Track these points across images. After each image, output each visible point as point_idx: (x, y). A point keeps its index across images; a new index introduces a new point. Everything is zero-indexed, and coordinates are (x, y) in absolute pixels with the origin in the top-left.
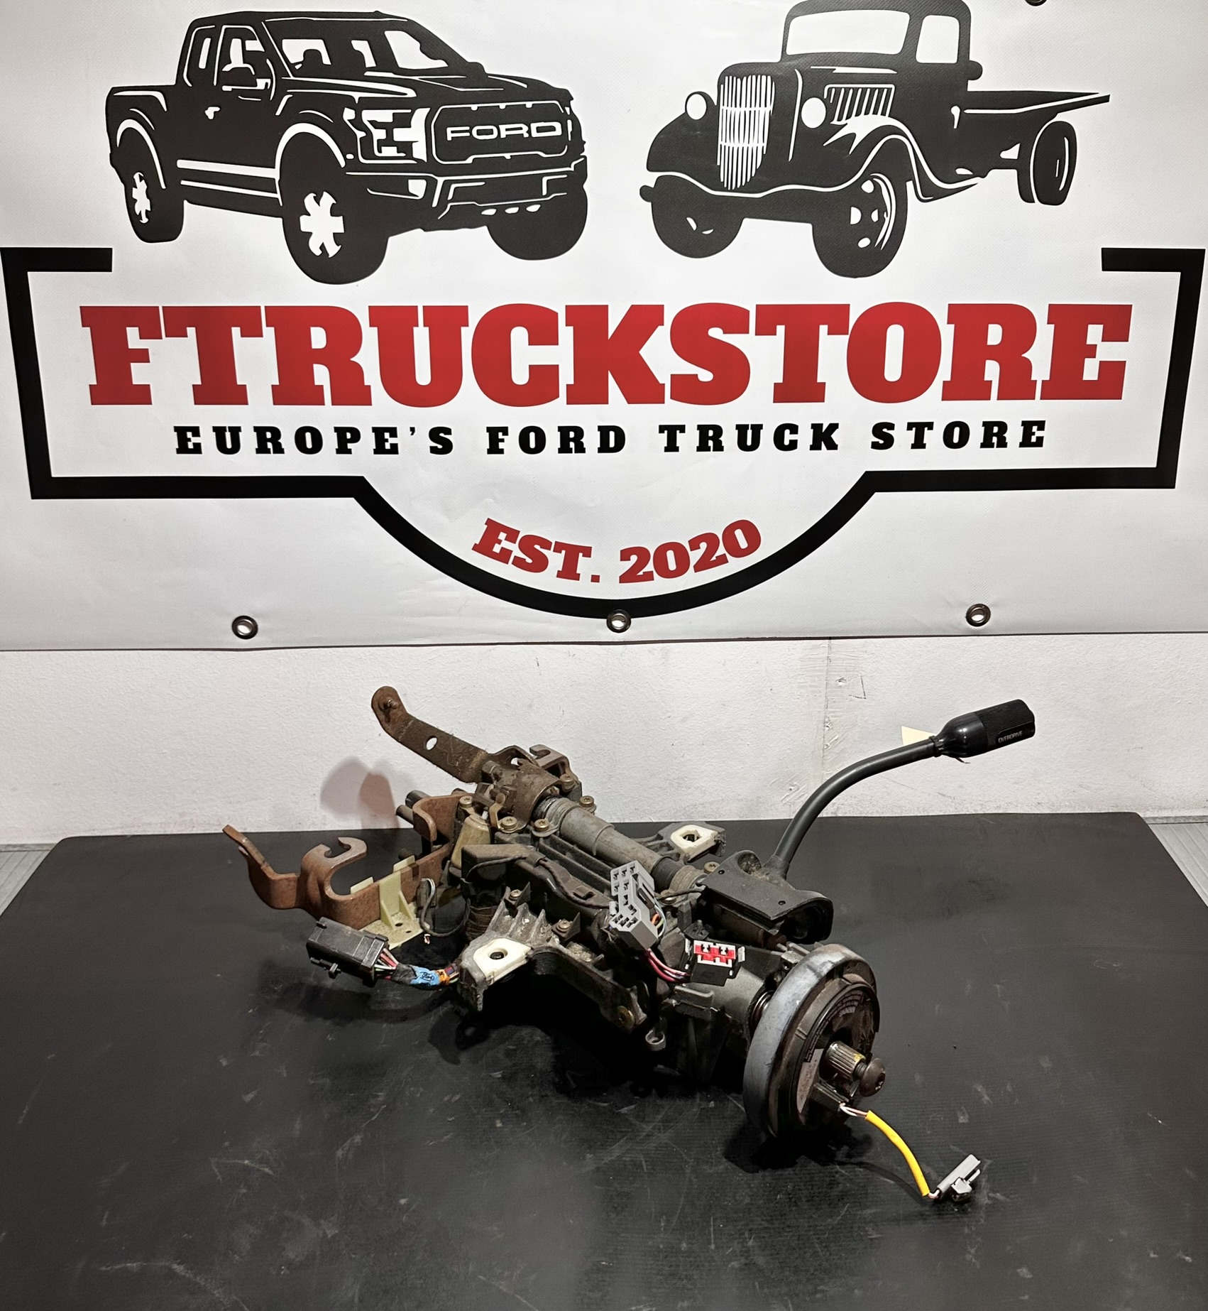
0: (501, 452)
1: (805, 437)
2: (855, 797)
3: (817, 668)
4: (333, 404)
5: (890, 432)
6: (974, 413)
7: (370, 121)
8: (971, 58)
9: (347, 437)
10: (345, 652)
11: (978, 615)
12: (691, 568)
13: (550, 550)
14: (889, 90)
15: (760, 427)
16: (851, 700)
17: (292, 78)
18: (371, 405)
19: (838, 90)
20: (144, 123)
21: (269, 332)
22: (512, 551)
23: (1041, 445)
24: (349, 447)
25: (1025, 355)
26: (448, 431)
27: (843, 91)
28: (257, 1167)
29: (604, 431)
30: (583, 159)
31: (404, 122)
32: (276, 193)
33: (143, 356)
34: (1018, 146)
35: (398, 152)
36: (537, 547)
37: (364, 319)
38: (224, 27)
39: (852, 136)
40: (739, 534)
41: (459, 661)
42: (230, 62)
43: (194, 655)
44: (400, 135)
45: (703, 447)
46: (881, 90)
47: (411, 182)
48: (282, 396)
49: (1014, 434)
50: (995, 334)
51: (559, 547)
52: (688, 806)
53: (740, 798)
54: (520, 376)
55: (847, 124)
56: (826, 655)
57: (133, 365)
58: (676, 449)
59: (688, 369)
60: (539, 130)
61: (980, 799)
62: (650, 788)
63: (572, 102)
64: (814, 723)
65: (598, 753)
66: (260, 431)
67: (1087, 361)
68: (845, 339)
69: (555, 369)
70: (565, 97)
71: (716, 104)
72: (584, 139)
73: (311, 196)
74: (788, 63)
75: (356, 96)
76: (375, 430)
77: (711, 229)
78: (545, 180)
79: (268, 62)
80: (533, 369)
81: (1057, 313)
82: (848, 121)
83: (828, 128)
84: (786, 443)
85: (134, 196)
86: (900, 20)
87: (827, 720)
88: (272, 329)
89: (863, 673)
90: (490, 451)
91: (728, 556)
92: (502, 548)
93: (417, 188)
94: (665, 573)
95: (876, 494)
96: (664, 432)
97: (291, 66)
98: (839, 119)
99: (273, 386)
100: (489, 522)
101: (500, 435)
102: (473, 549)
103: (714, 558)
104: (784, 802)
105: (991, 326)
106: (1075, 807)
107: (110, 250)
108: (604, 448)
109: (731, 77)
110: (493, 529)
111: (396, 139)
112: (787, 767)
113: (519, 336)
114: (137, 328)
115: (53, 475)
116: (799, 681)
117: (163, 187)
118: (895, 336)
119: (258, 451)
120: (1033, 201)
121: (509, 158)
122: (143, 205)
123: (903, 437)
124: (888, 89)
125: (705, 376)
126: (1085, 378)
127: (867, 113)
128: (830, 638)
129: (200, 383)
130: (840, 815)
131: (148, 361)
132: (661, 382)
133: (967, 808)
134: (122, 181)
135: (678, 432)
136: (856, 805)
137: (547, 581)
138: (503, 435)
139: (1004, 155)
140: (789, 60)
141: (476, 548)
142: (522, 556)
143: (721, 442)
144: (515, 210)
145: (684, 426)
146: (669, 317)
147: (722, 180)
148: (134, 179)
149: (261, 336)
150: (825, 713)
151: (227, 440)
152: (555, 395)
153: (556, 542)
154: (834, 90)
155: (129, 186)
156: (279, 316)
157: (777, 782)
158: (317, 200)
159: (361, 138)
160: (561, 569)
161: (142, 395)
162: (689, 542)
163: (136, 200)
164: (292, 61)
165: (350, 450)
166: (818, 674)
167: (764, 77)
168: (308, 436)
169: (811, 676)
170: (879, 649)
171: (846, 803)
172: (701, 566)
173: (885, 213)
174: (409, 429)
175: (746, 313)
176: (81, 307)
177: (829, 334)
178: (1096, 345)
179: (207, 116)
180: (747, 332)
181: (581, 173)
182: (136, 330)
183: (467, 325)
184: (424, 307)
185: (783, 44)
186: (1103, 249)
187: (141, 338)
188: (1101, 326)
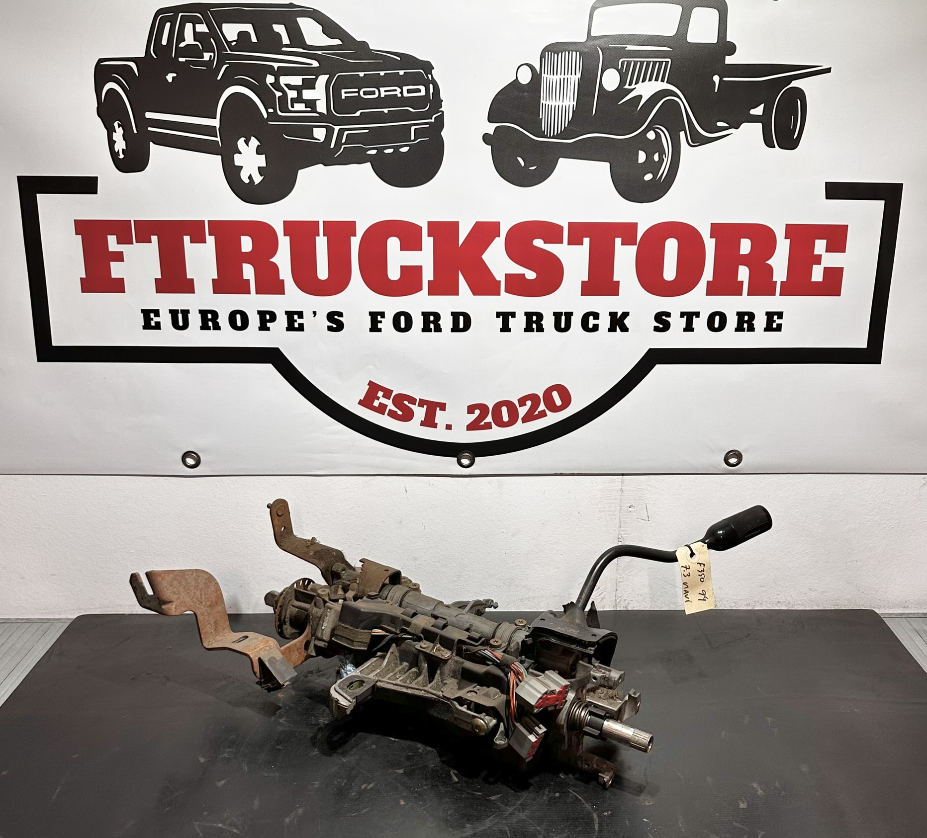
0: (380, 330)
1: (604, 322)
2: (641, 595)
3: (613, 497)
4: (257, 293)
5: (668, 319)
6: (730, 305)
7: (285, 85)
8: (728, 39)
9: (266, 318)
10: (265, 480)
11: (733, 458)
12: (520, 420)
13: (415, 404)
14: (667, 63)
15: (571, 314)
16: (638, 522)
17: (229, 52)
18: (284, 294)
19: (629, 62)
20: (123, 86)
21: (211, 240)
22: (387, 406)
23: (780, 330)
24: (268, 326)
25: (768, 262)
26: (340, 314)
27: (633, 63)
28: (228, 828)
29: (455, 316)
30: (441, 113)
31: (310, 85)
32: (217, 137)
33: (119, 257)
34: (762, 105)
35: (306, 107)
36: (406, 403)
37: (279, 230)
38: (180, 14)
39: (640, 97)
40: (555, 394)
41: (348, 488)
42: (184, 41)
43: (154, 480)
44: (307, 94)
45: (528, 329)
46: (661, 63)
47: (315, 129)
48: (219, 287)
49: (760, 322)
50: (745, 246)
51: (422, 403)
52: (517, 600)
53: (555, 594)
54: (394, 274)
55: (635, 88)
56: (620, 486)
57: (112, 263)
58: (509, 330)
59: (518, 270)
60: (409, 91)
61: (735, 598)
62: (489, 586)
63: (433, 71)
64: (611, 539)
65: (450, 559)
66: (203, 313)
67: (814, 266)
68: (633, 249)
69: (419, 269)
70: (428, 67)
71: (539, 73)
72: (442, 98)
73: (243, 139)
74: (592, 43)
75: (276, 65)
76: (287, 313)
77: (534, 166)
78: (413, 128)
79: (212, 40)
80: (403, 268)
81: (792, 231)
82: (636, 86)
83: (621, 91)
84: (591, 326)
85: (114, 139)
86: (676, 10)
87: (620, 536)
88: (213, 237)
89: (647, 502)
90: (371, 330)
91: (547, 411)
92: (380, 403)
93: (320, 134)
94: (501, 424)
95: (657, 366)
96: (500, 317)
97: (229, 43)
98: (630, 85)
99: (213, 279)
100: (371, 383)
101: (379, 318)
102: (359, 404)
103: (536, 413)
105: (743, 240)
106: (806, 605)
107: (97, 178)
108: (455, 329)
109: (550, 53)
110: (374, 388)
111: (304, 97)
113: (393, 243)
114: (115, 236)
115: (54, 344)
116: (599, 507)
117: (135, 132)
118: (671, 247)
119: (202, 328)
120: (774, 147)
121: (387, 112)
122: (120, 145)
123: (677, 323)
125: (531, 275)
126: (813, 280)
127: (650, 80)
128: (623, 475)
129: (160, 277)
130: (630, 609)
131: (123, 261)
132: (498, 279)
133: (725, 605)
134: (106, 127)
135: (510, 317)
136: (642, 601)
137: (413, 429)
138: (381, 318)
139: (753, 112)
140: (593, 41)
141: (362, 403)
142: (395, 409)
143: (542, 325)
144: (390, 151)
145: (515, 312)
146: (504, 231)
147: (543, 130)
148: (114, 127)
149: (206, 243)
150: (619, 532)
151: (180, 319)
152: (420, 289)
153: (420, 399)
154: (626, 63)
155: (110, 131)
156: (218, 228)
158: (247, 142)
159: (279, 97)
160: (423, 420)
161: (118, 286)
162: (518, 400)
163: (115, 142)
164: (229, 40)
165: (269, 328)
166: (614, 501)
167: (574, 53)
168: (238, 317)
169: (608, 503)
170: (659, 483)
171: (634, 600)
172: (527, 418)
173: (664, 155)
174: (312, 313)
175: (561, 228)
176: (75, 220)
177: (622, 245)
178: (821, 255)
179: (167, 80)
180: (562, 243)
181: (440, 123)
182: (115, 237)
183: (355, 236)
184: (323, 221)
185: (589, 27)
186: (826, 183)
187: (118, 243)
188: (826, 241)
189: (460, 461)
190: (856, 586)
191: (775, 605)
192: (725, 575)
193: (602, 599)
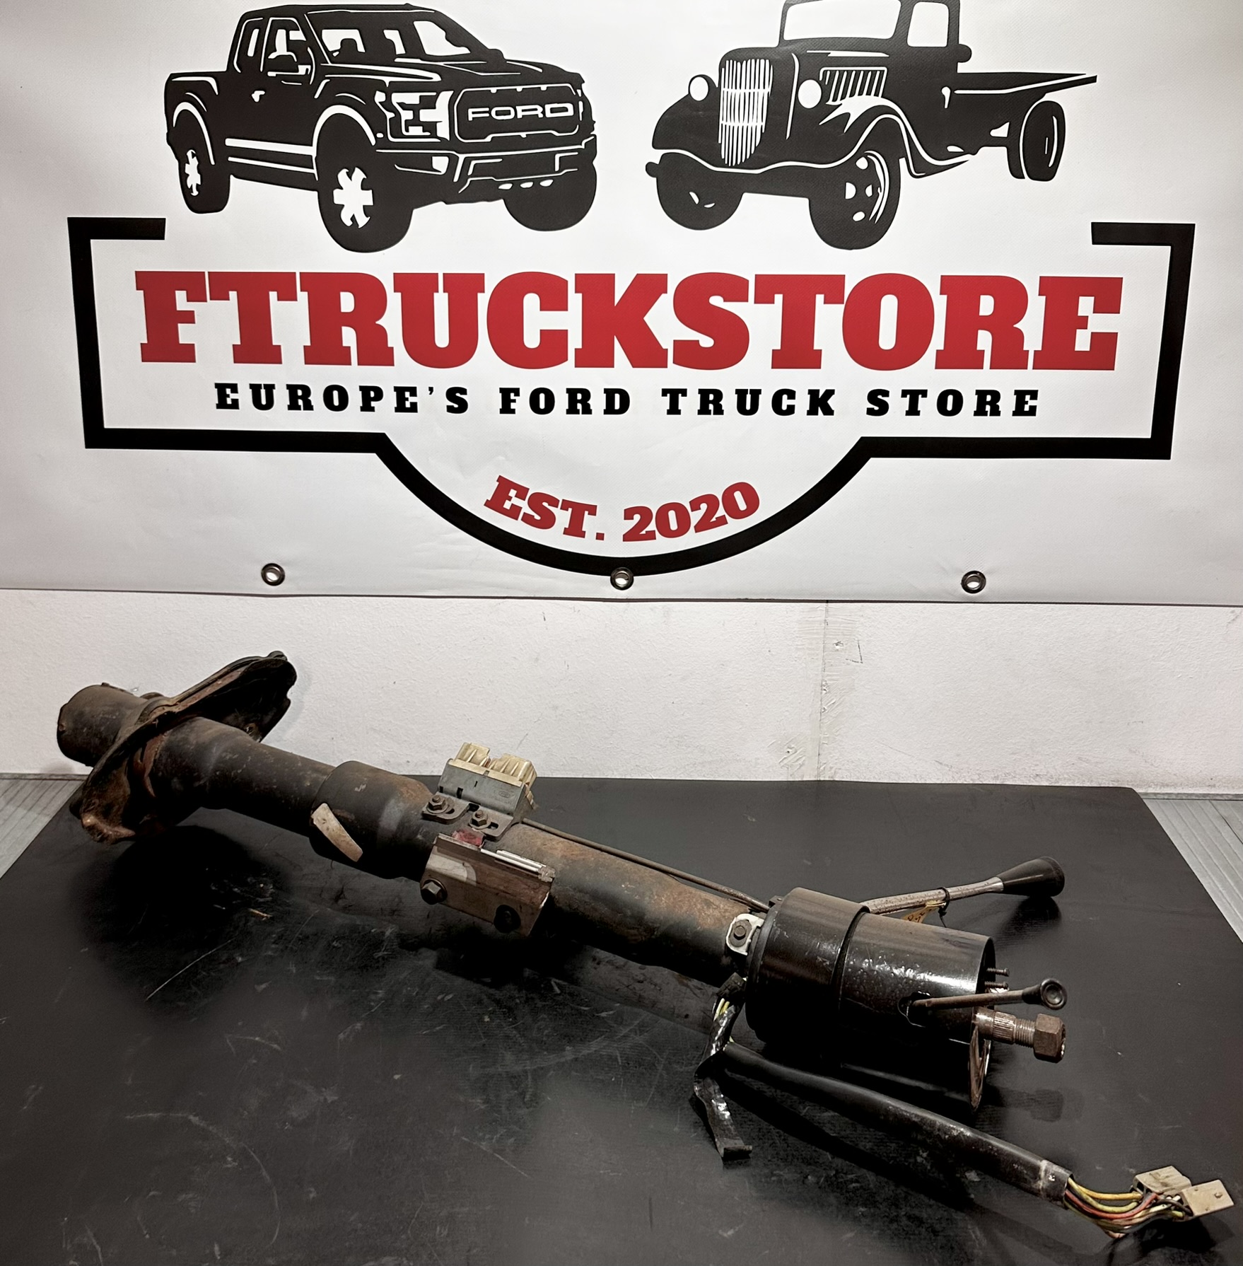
0: (513, 411)
1: (802, 402)
2: (853, 762)
3: (815, 631)
4: (359, 364)
5: (885, 399)
6: (968, 382)
7: (399, 104)
8: (960, 43)
9: (370, 396)
11: (974, 581)
12: (692, 529)
13: (557, 507)
14: (882, 72)
15: (759, 392)
16: (848, 664)
17: (330, 64)
18: (393, 365)
19: (833, 73)
20: (197, 104)
21: (303, 296)
22: (521, 508)
23: (1034, 414)
24: (372, 405)
25: (1016, 326)
26: (463, 391)
27: (837, 73)
29: (610, 393)
30: (593, 137)
31: (429, 104)
32: (312, 168)
33: (189, 317)
34: (1007, 124)
35: (424, 131)
36: (545, 504)
37: (389, 285)
38: (271, 19)
39: (847, 116)
40: (738, 496)
41: (471, 614)
42: (275, 51)
43: (227, 600)
44: (425, 115)
45: (703, 410)
46: (874, 73)
47: (434, 158)
48: (312, 356)
49: (1007, 403)
50: (987, 305)
51: (566, 505)
52: (688, 764)
53: (739, 758)
54: (532, 340)
55: (841, 104)
56: (823, 618)
57: (179, 325)
58: (678, 412)
59: (690, 335)
60: (553, 111)
61: (978, 768)
62: (651, 745)
63: (583, 85)
64: (812, 686)
65: (601, 709)
66: (292, 389)
67: (1078, 331)
68: (841, 308)
69: (563, 335)
70: (577, 80)
71: (717, 86)
72: (594, 119)
73: (345, 171)
74: (785, 48)
75: (387, 80)
76: (396, 389)
77: (712, 203)
78: (557, 157)
79: (309, 50)
80: (544, 333)
81: (1048, 286)
82: (843, 101)
83: (823, 108)
84: (784, 408)
85: (187, 171)
86: (893, 7)
87: (824, 683)
88: (306, 294)
89: (860, 637)
90: (502, 411)
91: (728, 517)
92: (512, 504)
93: (440, 164)
94: (668, 533)
95: (872, 460)
96: (666, 396)
97: (330, 53)
98: (834, 100)
99: (305, 347)
100: (501, 479)
101: (512, 396)
102: (485, 505)
103: (714, 519)
104: (782, 764)
105: (983, 298)
106: (1074, 781)
107: (165, 219)
108: (610, 410)
109: (731, 61)
110: (504, 486)
111: (422, 119)
112: (784, 730)
113: (531, 301)
115: (106, 426)
116: (797, 643)
117: (213, 163)
118: (889, 306)
119: (290, 408)
120: (1023, 177)
121: (525, 136)
122: (194, 179)
123: (898, 404)
124: (880, 71)
125: (706, 342)
126: (1077, 348)
127: (860, 94)
128: (827, 601)
129: (239, 343)
130: (837, 779)
131: (194, 322)
132: (664, 347)
133: (964, 777)
134: (177, 158)
135: (680, 395)
136: (853, 769)
137: (554, 538)
138: (515, 395)
139: (994, 133)
140: (787, 45)
141: (488, 504)
142: (531, 512)
143: (721, 406)
144: (529, 185)
145: (686, 390)
146: (672, 286)
147: (723, 157)
148: (187, 156)
149: (296, 300)
150: (823, 676)
151: (262, 397)
152: (564, 358)
153: (563, 500)
154: (829, 73)
155: (183, 162)
156: (313, 282)
157: (775, 744)
158: (350, 175)
159: (390, 119)
160: (567, 527)
161: (186, 354)
162: (690, 502)
163: (188, 175)
164: (330, 49)
165: (374, 407)
166: (815, 636)
167: (762, 61)
168: (336, 394)
169: (808, 639)
170: (876, 613)
171: (843, 768)
172: (703, 526)
173: (879, 189)
174: (428, 389)
175: (746, 282)
176: (136, 272)
177: (825, 303)
178: (1088, 317)
179: (253, 99)
180: (747, 301)
181: (592, 150)
182: (185, 292)
183: (483, 292)
184: (444, 274)
185: (781, 29)
186: (1093, 224)
187: (188, 300)
188: (1093, 298)
189: (615, 581)
190: (1142, 756)
191: (1032, 779)
192: (964, 737)
193: (801, 766)
